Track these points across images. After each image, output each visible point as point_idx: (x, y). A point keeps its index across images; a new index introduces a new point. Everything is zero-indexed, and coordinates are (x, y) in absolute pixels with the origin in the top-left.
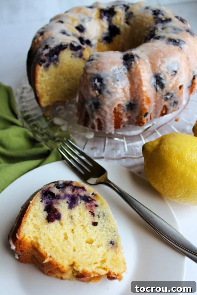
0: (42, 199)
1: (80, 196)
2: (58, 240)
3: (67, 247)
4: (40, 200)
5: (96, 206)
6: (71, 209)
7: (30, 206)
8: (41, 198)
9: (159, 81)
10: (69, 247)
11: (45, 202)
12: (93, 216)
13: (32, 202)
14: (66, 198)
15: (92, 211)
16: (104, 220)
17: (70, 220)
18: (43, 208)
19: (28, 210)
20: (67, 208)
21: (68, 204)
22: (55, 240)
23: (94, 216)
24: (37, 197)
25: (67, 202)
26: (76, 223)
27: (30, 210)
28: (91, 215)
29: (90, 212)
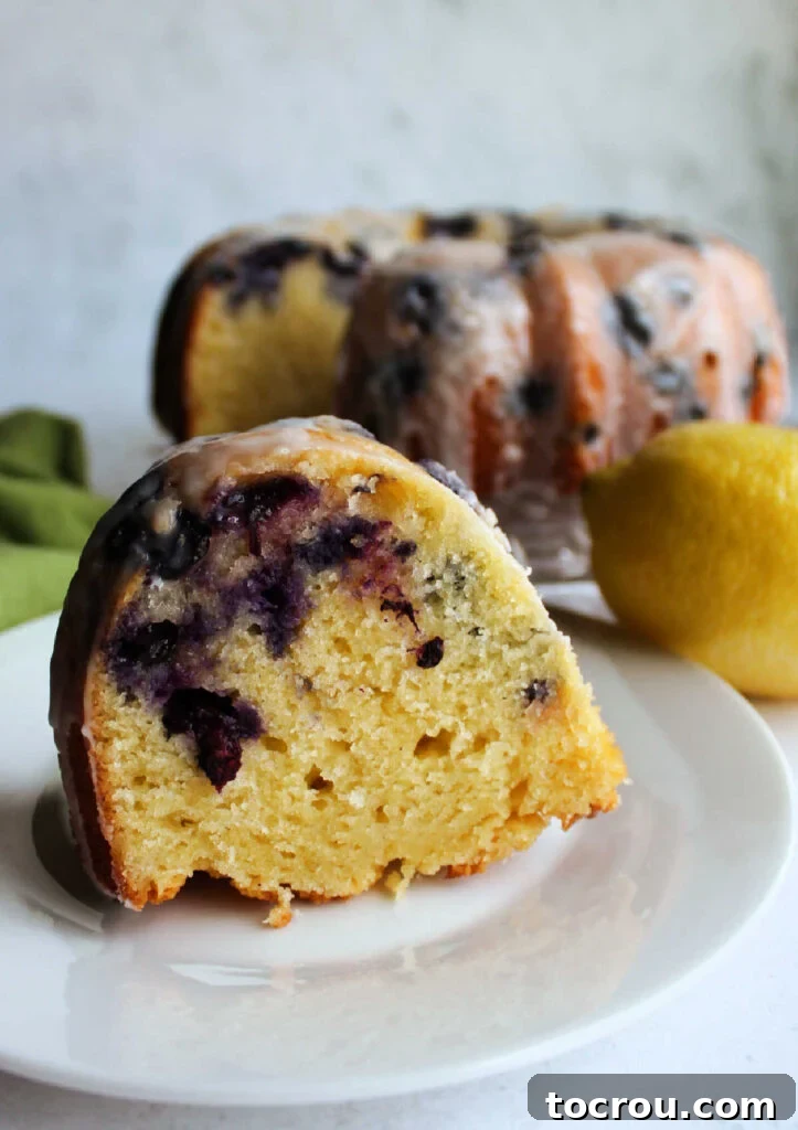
0: (129, 688)
1: (303, 551)
2: (293, 819)
3: (346, 827)
4: (121, 698)
5: (406, 550)
6: (290, 652)
7: (95, 755)
8: (120, 691)
9: (631, 325)
10: (351, 820)
11: (151, 695)
12: (406, 617)
13: (93, 730)
14: (234, 611)
15: (390, 596)
16: (466, 606)
17: (304, 706)
18: (157, 726)
19: (99, 778)
20: (265, 661)
21: (262, 638)
22: (282, 827)
23: (412, 619)
24: (95, 694)
25: (255, 630)
26: (342, 703)
27: (106, 771)
28: (395, 623)
29: (385, 606)
